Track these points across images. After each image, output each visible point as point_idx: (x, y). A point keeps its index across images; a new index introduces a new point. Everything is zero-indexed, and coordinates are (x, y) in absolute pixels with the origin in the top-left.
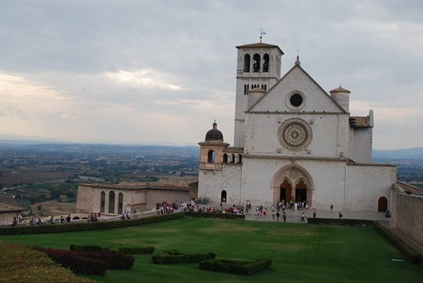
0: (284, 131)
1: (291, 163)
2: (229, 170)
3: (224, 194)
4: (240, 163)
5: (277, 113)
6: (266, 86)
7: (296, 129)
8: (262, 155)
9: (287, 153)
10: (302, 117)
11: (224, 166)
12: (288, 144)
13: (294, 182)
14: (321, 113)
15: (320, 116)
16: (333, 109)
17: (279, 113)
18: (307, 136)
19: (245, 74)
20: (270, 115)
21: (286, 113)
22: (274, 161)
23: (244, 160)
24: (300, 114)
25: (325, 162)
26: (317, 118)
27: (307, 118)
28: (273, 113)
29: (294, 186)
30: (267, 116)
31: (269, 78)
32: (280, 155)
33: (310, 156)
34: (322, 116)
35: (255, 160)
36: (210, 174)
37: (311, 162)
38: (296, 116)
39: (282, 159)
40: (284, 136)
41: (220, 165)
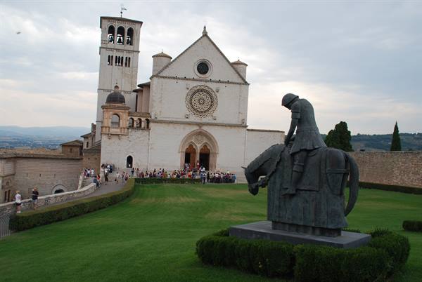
0: (192, 97)
1: (198, 128)
2: (136, 135)
3: (130, 160)
4: (147, 127)
5: (185, 79)
6: (130, 58)
7: (203, 95)
8: (170, 120)
9: (193, 118)
10: (209, 84)
11: (130, 130)
12: (195, 110)
13: (199, 147)
14: (226, 82)
15: (225, 85)
16: (236, 79)
17: (187, 79)
18: (213, 103)
20: (179, 81)
21: (194, 79)
22: (182, 126)
23: (151, 125)
24: (206, 81)
25: (229, 128)
26: (222, 86)
27: (213, 86)
28: (182, 79)
29: (198, 151)
30: (175, 81)
32: (187, 120)
33: (215, 122)
34: (227, 85)
35: (163, 125)
36: (115, 139)
37: (216, 128)
38: (203, 83)
39: (189, 124)
40: (191, 102)
41: (126, 130)
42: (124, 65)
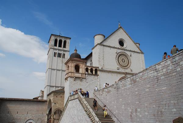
0: (118, 58)
1: (124, 75)
2: (90, 79)
4: (96, 74)
5: (114, 48)
6: (65, 54)
8: (109, 70)
9: (122, 70)
12: (121, 65)
16: (138, 50)
18: (129, 62)
19: (55, 47)
20: (111, 49)
22: (116, 74)
23: (98, 73)
24: (125, 50)
26: (132, 53)
27: (128, 53)
30: (109, 48)
31: (67, 51)
32: (118, 71)
33: (132, 72)
34: (134, 53)
36: (78, 81)
38: (123, 51)
39: (120, 73)
40: (118, 61)
41: (84, 75)
42: (62, 57)
